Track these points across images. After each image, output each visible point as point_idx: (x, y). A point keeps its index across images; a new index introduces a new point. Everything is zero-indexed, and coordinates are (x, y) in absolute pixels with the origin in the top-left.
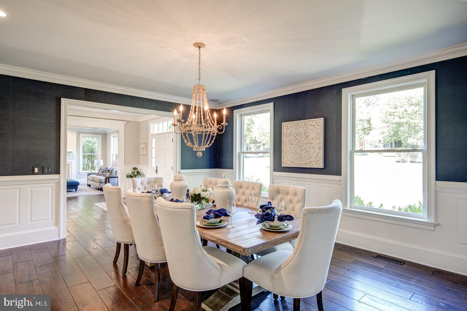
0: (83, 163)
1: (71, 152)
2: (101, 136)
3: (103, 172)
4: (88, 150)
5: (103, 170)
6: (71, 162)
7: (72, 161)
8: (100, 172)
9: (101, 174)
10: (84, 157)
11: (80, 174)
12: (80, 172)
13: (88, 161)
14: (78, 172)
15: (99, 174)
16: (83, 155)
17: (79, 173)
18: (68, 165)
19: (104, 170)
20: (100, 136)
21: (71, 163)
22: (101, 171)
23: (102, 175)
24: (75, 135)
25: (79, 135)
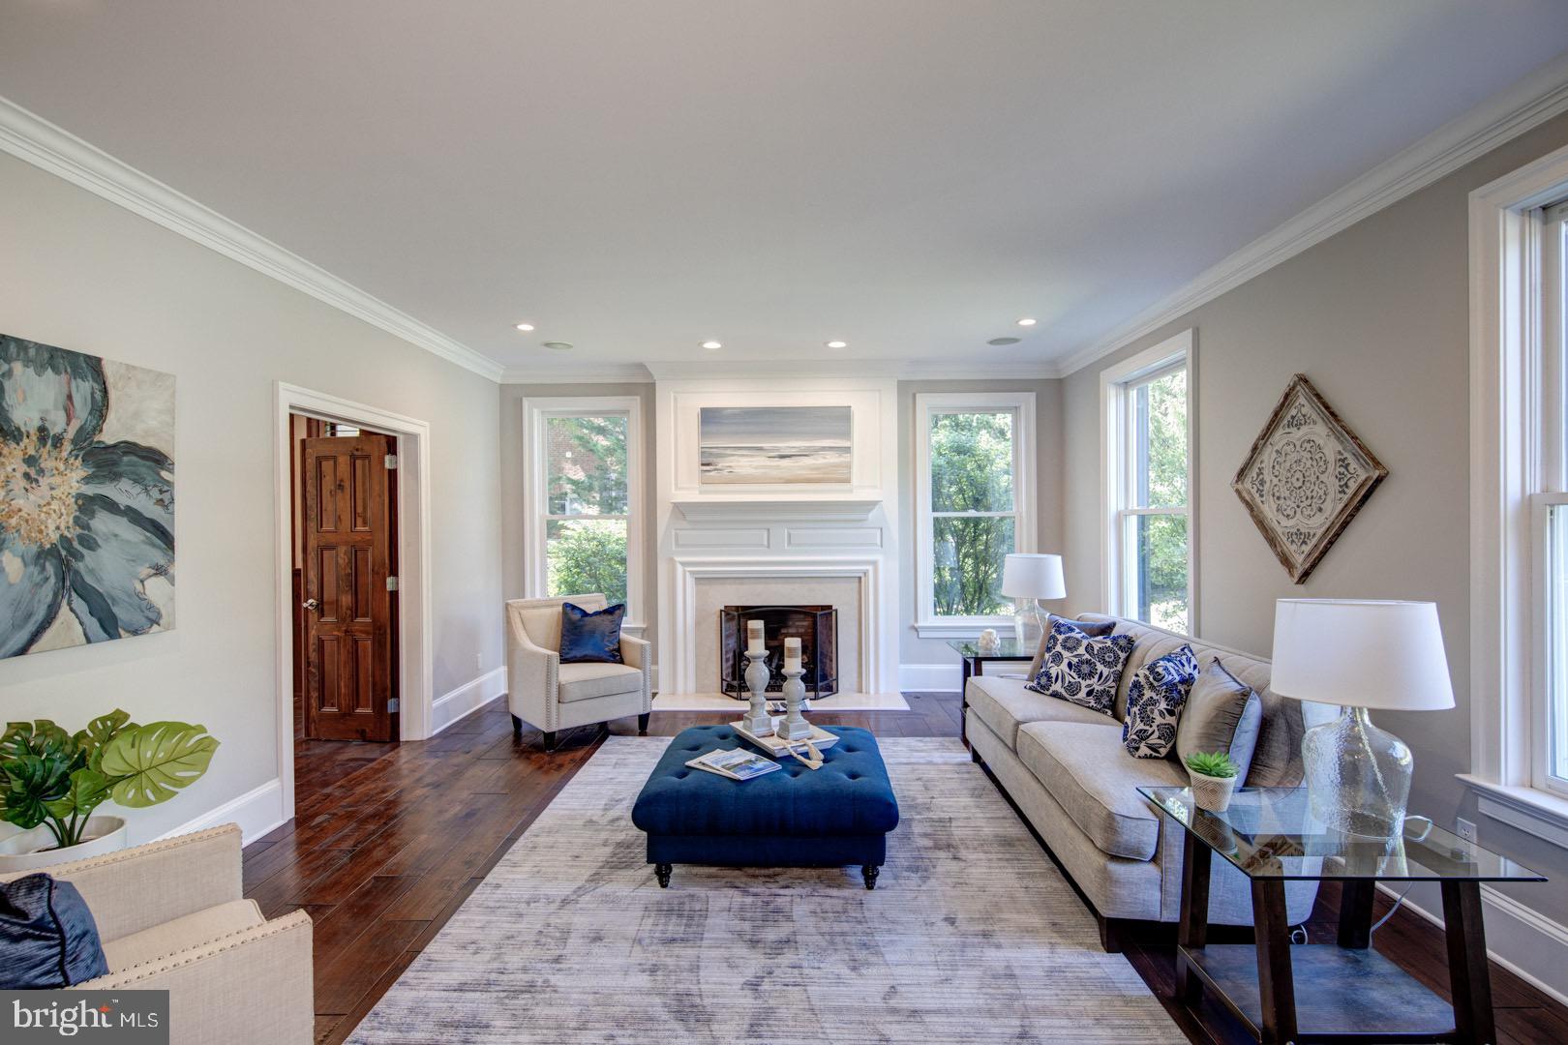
0: (938, 559)
1: (874, 504)
2: (1032, 397)
3: (1085, 669)
4: (961, 491)
5: (1081, 650)
6: (874, 563)
7: (879, 557)
8: (1064, 666)
9: (1073, 689)
10: (939, 533)
11: (922, 635)
12: (921, 623)
13: (958, 550)
14: (912, 622)
15: (1057, 687)
16: (936, 520)
17: (916, 629)
18: (860, 578)
19: (1089, 648)
20: (1028, 401)
21: (870, 568)
22: (1066, 654)
23: (1082, 695)
24: (891, 400)
25: (910, 401)
